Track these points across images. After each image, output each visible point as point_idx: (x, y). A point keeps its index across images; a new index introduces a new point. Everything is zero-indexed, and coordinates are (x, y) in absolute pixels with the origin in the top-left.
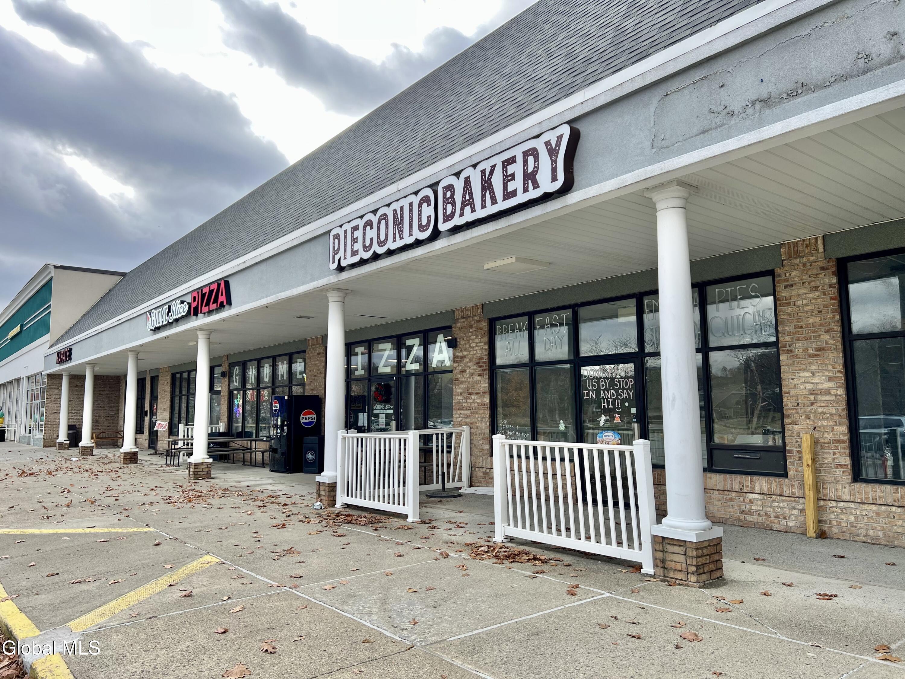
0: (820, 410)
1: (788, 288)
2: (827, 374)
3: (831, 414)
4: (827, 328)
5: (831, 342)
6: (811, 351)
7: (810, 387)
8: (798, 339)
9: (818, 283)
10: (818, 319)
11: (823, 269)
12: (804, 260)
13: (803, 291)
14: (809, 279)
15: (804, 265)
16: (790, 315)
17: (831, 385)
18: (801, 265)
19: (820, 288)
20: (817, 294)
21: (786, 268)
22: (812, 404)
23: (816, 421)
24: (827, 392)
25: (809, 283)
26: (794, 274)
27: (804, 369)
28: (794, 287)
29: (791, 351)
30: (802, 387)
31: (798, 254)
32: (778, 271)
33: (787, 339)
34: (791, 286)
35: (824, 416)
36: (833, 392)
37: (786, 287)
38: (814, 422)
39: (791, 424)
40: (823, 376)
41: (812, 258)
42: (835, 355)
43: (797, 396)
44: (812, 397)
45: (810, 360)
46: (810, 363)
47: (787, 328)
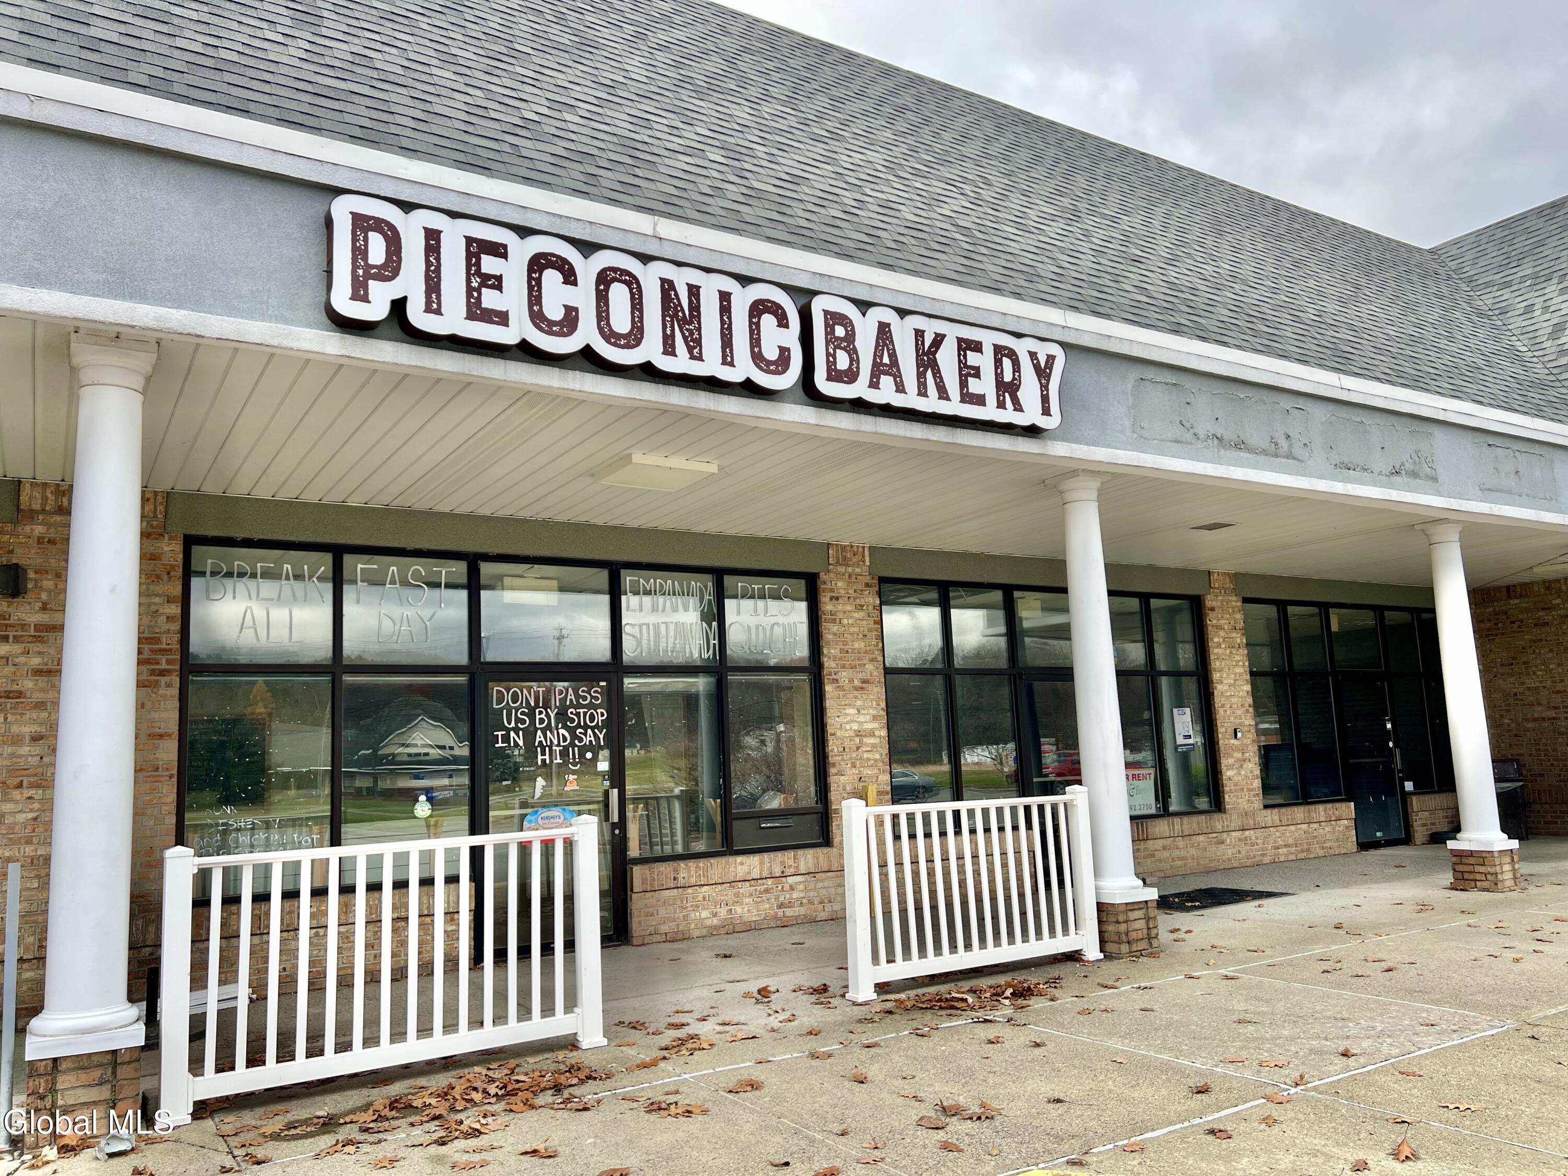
0: (865, 756)
1: (834, 601)
2: (871, 711)
3: (875, 760)
4: (871, 656)
5: (875, 673)
6: (856, 683)
7: (855, 726)
8: (844, 667)
9: (863, 603)
10: (863, 645)
11: (867, 585)
12: (850, 569)
13: (849, 608)
14: (854, 595)
15: (850, 576)
16: (835, 634)
17: (876, 725)
18: (847, 575)
19: (865, 608)
20: (861, 614)
21: (832, 575)
22: (858, 748)
23: (862, 769)
24: (872, 734)
25: (855, 599)
26: (840, 584)
27: (850, 705)
28: (840, 601)
29: (837, 680)
30: (848, 727)
31: (844, 562)
32: (823, 576)
33: (833, 665)
34: (837, 599)
35: (869, 763)
36: (877, 733)
37: (831, 598)
38: (860, 772)
39: (836, 774)
40: (868, 714)
41: (858, 570)
42: (879, 689)
43: (843, 738)
44: (857, 740)
45: (856, 693)
46: (856, 697)
47: (832, 651)
